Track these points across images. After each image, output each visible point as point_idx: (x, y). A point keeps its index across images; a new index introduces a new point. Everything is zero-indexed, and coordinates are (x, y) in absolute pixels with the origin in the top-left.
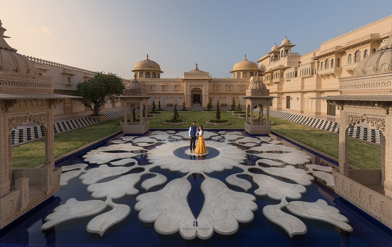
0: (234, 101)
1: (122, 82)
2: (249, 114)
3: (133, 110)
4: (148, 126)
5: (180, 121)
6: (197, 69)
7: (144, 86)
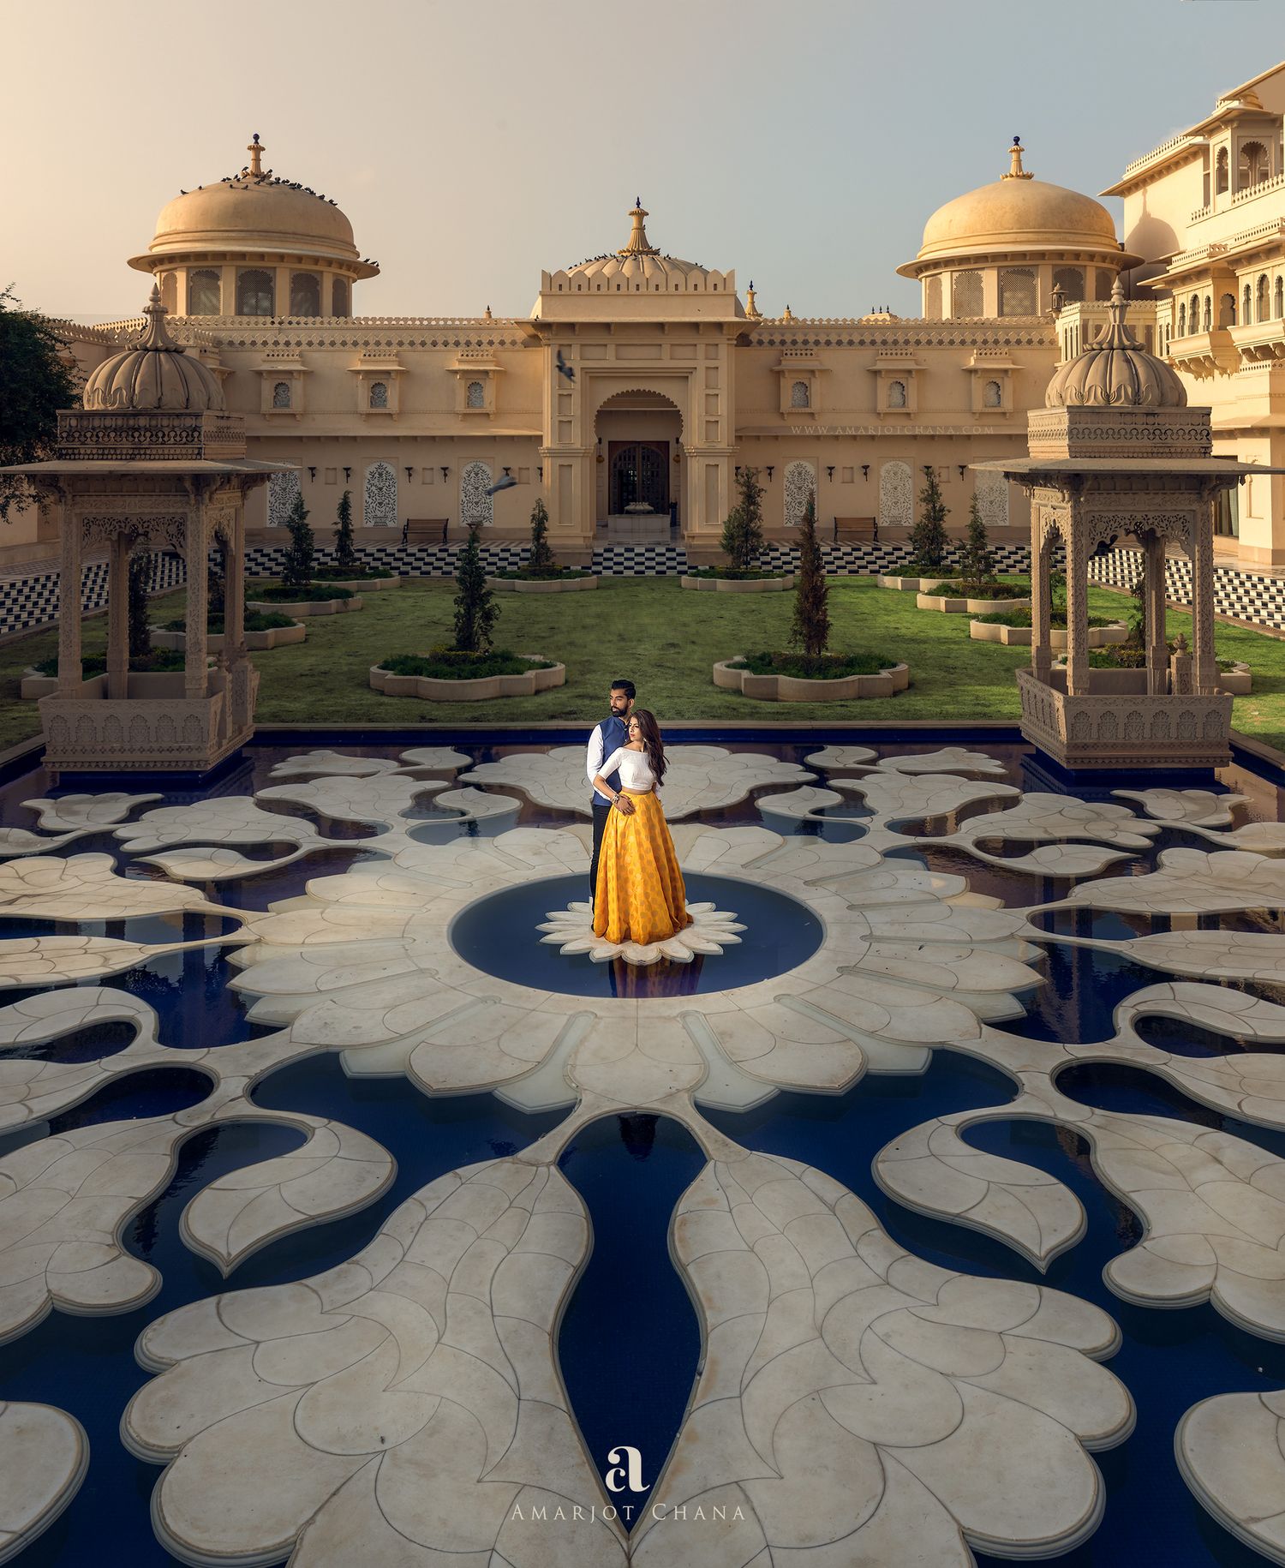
0: (932, 495)
1: (52, 349)
2: (1057, 601)
3: (134, 580)
4: (249, 707)
5: (504, 663)
6: (642, 249)
7: (228, 377)
